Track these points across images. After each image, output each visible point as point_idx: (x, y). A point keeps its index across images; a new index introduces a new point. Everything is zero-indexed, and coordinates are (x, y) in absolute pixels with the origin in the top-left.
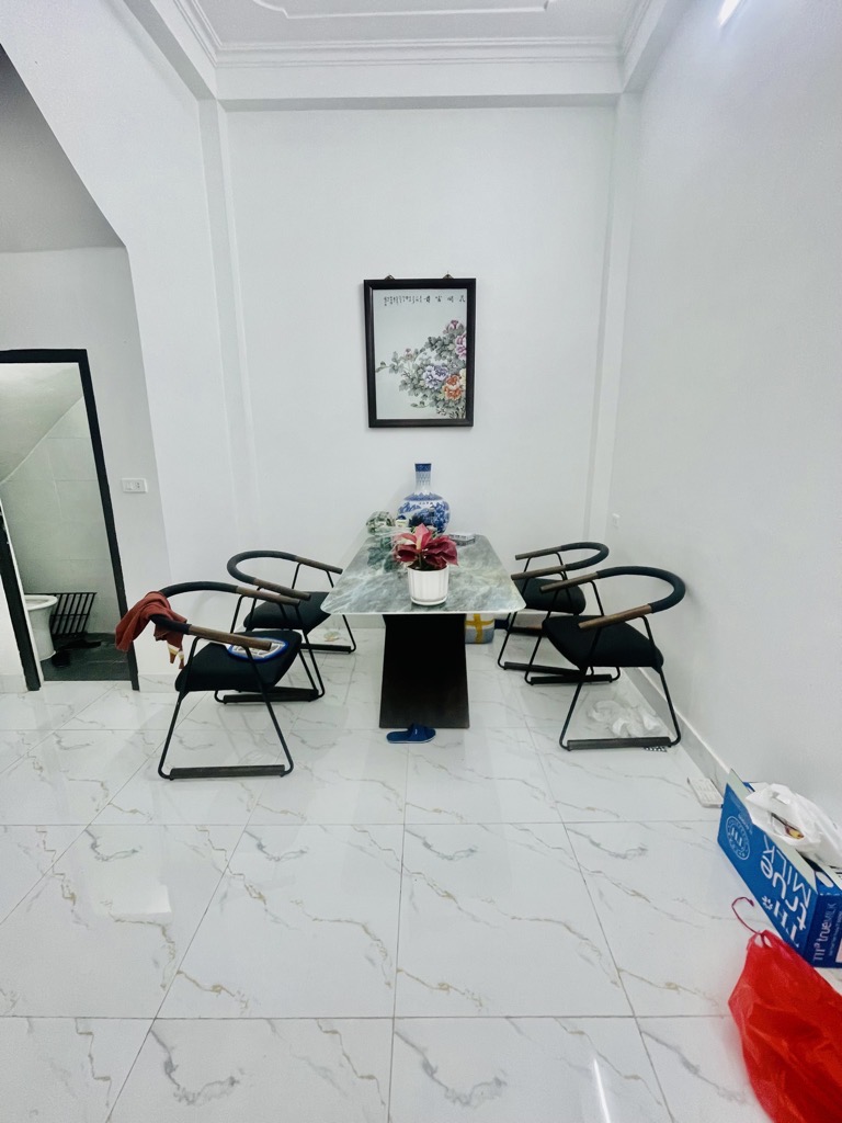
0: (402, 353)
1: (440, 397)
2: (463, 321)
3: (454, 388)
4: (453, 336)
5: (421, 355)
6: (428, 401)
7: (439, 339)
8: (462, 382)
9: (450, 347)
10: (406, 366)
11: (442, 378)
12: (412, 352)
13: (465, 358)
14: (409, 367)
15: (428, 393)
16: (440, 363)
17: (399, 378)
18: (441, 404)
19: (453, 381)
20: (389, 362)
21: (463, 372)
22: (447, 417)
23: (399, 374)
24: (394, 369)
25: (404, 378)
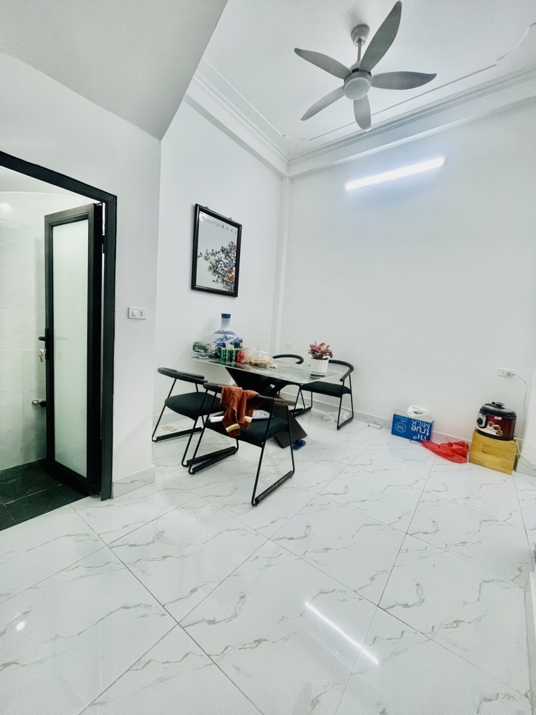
0: (210, 251)
1: (225, 279)
2: (235, 243)
3: (230, 276)
4: (231, 249)
5: (218, 255)
6: (220, 280)
7: (225, 249)
8: (233, 273)
9: (230, 254)
10: (211, 258)
11: (226, 269)
12: (214, 252)
13: (234, 262)
14: (213, 259)
15: (220, 276)
16: (226, 261)
17: (208, 264)
18: (225, 283)
19: (230, 272)
20: (204, 254)
21: (234, 269)
22: (227, 290)
23: (208, 262)
24: (206, 259)
25: (210, 265)
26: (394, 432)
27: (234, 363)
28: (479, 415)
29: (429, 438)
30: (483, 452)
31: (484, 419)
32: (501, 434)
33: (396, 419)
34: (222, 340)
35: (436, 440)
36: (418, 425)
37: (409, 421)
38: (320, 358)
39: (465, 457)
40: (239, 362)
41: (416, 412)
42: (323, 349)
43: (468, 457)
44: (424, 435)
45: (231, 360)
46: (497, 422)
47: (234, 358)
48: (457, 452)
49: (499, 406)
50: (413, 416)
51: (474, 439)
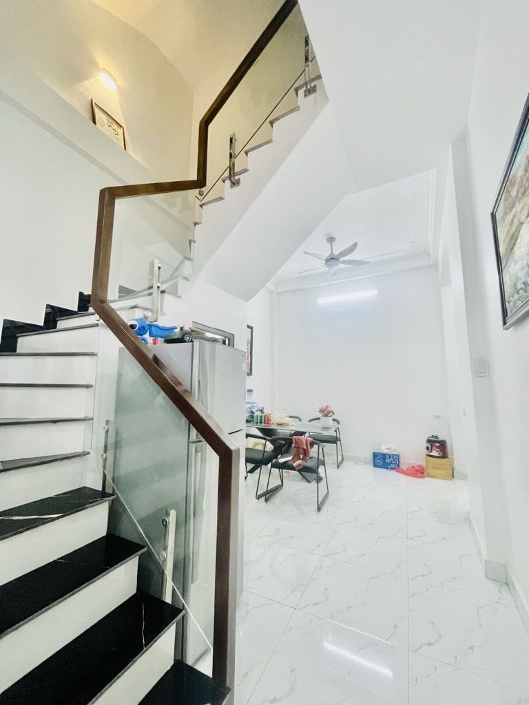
2: (250, 339)
8: (249, 359)
21: (250, 356)
26: (375, 465)
27: (263, 424)
28: (425, 445)
29: (398, 466)
30: (434, 468)
31: (430, 446)
32: (441, 454)
33: (375, 455)
34: (251, 408)
35: (403, 466)
36: (390, 458)
37: (384, 456)
38: (326, 416)
39: (423, 473)
40: (268, 423)
41: (387, 449)
42: (329, 409)
43: (425, 473)
44: (396, 464)
45: (261, 422)
46: (437, 447)
47: (263, 421)
48: (419, 472)
49: (436, 437)
50: (385, 451)
51: (427, 461)
